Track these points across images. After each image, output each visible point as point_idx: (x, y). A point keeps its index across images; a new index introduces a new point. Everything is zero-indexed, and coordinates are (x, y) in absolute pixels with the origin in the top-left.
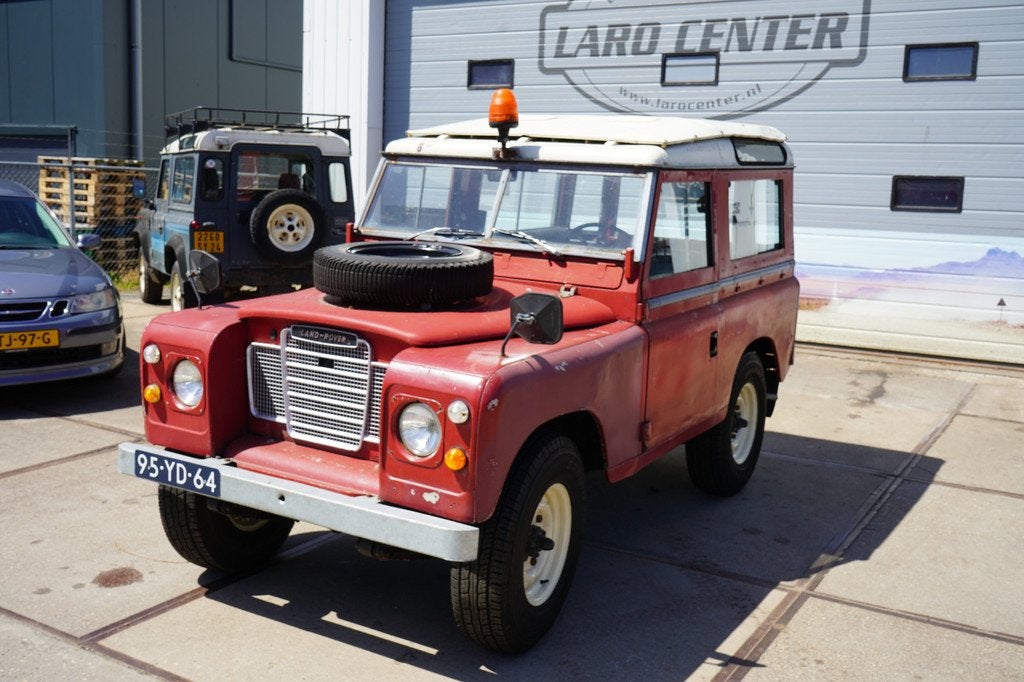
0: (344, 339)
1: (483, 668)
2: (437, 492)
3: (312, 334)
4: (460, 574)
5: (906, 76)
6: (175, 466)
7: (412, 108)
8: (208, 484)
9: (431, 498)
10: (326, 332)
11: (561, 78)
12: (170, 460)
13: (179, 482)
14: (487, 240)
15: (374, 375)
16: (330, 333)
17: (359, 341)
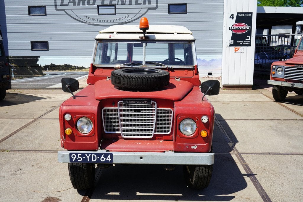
0: (146, 102)
1: (199, 195)
2: (196, 145)
3: (132, 102)
4: (199, 169)
5: (170, 13)
6: (91, 156)
7: (7, 22)
8: (107, 159)
9: (194, 147)
10: (138, 100)
11: (63, 12)
12: (88, 154)
13: (93, 161)
14: (144, 65)
15: (158, 112)
16: (139, 101)
17: (152, 102)
